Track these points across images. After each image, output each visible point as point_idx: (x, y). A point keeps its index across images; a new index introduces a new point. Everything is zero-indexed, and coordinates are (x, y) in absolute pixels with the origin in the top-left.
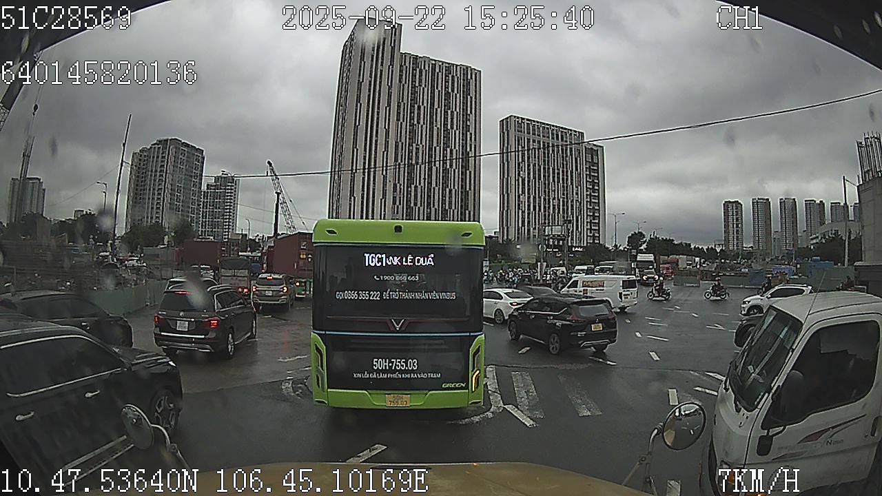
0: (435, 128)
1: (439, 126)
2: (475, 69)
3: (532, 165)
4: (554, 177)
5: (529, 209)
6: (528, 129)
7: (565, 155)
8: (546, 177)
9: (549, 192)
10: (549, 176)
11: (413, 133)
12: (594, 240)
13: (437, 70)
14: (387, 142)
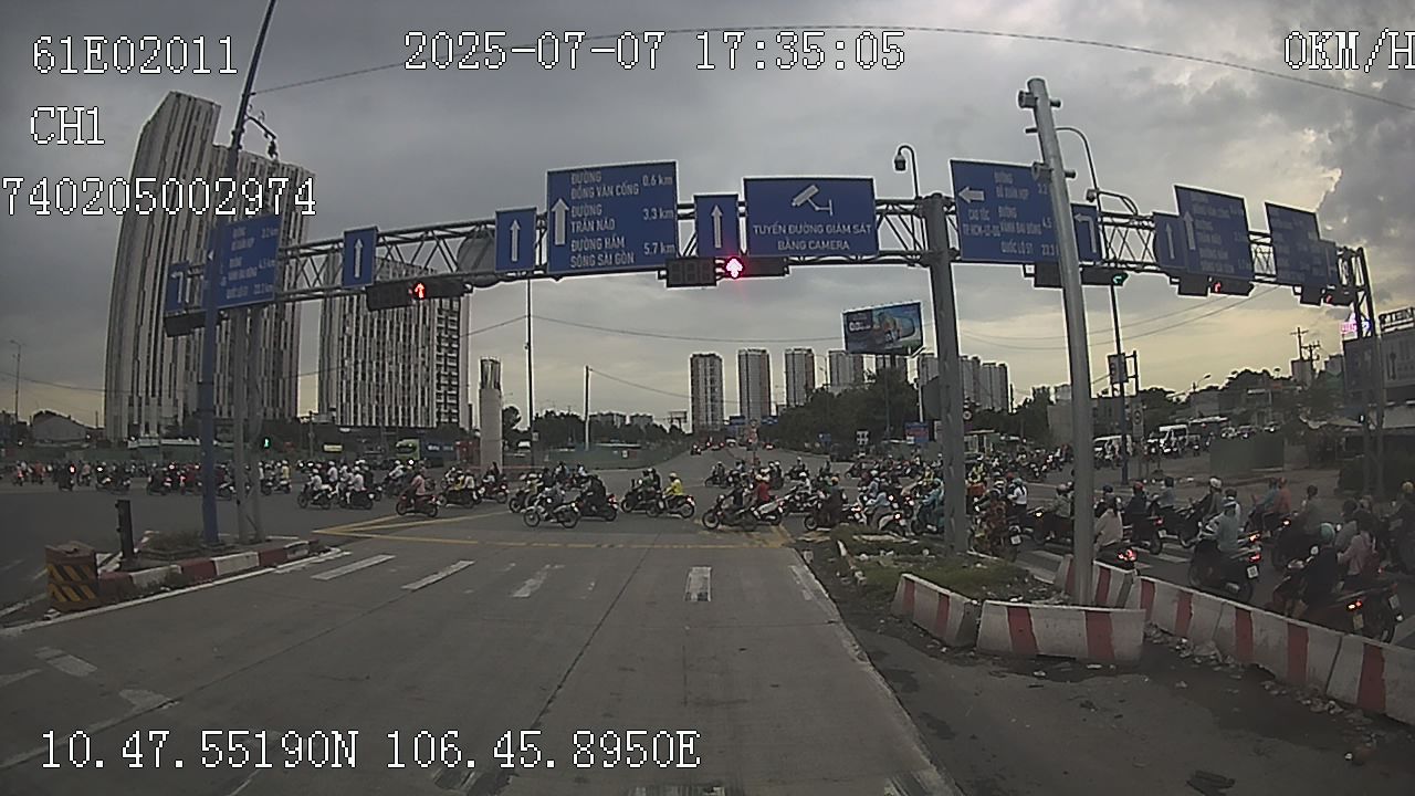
3: (362, 318)
4: (391, 333)
5: (356, 378)
8: (381, 334)
9: (384, 354)
12: (450, 419)
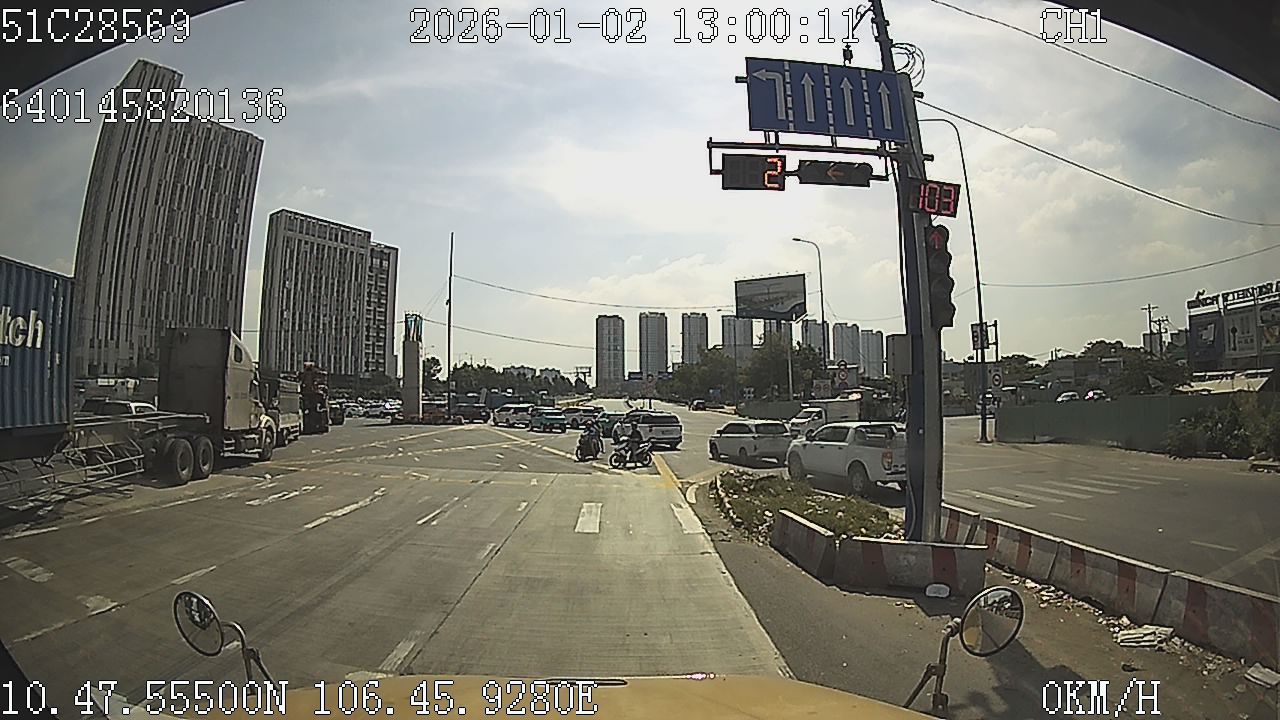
0: (197, 216)
1: (202, 214)
2: (256, 138)
3: (300, 274)
5: (293, 328)
6: (302, 227)
7: (343, 261)
8: (318, 288)
10: (320, 288)
11: (171, 220)
12: (377, 368)
13: (212, 138)
14: (140, 236)
